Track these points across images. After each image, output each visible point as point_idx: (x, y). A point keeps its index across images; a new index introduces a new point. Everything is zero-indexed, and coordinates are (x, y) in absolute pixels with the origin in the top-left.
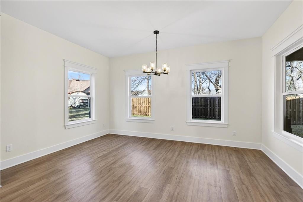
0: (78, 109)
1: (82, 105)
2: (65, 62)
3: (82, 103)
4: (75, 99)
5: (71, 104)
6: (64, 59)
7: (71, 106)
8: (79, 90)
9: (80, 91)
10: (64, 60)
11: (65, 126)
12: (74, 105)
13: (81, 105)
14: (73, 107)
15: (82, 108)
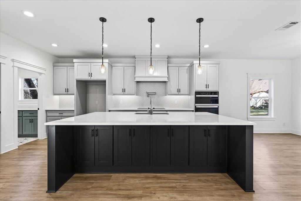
0: (260, 109)
1: (265, 106)
2: (248, 75)
3: (265, 103)
4: (256, 100)
5: (253, 104)
6: (247, 72)
7: (253, 106)
8: (261, 90)
9: (262, 92)
10: (247, 74)
11: (247, 118)
12: (255, 106)
13: (263, 106)
14: (254, 107)
15: (264, 109)
